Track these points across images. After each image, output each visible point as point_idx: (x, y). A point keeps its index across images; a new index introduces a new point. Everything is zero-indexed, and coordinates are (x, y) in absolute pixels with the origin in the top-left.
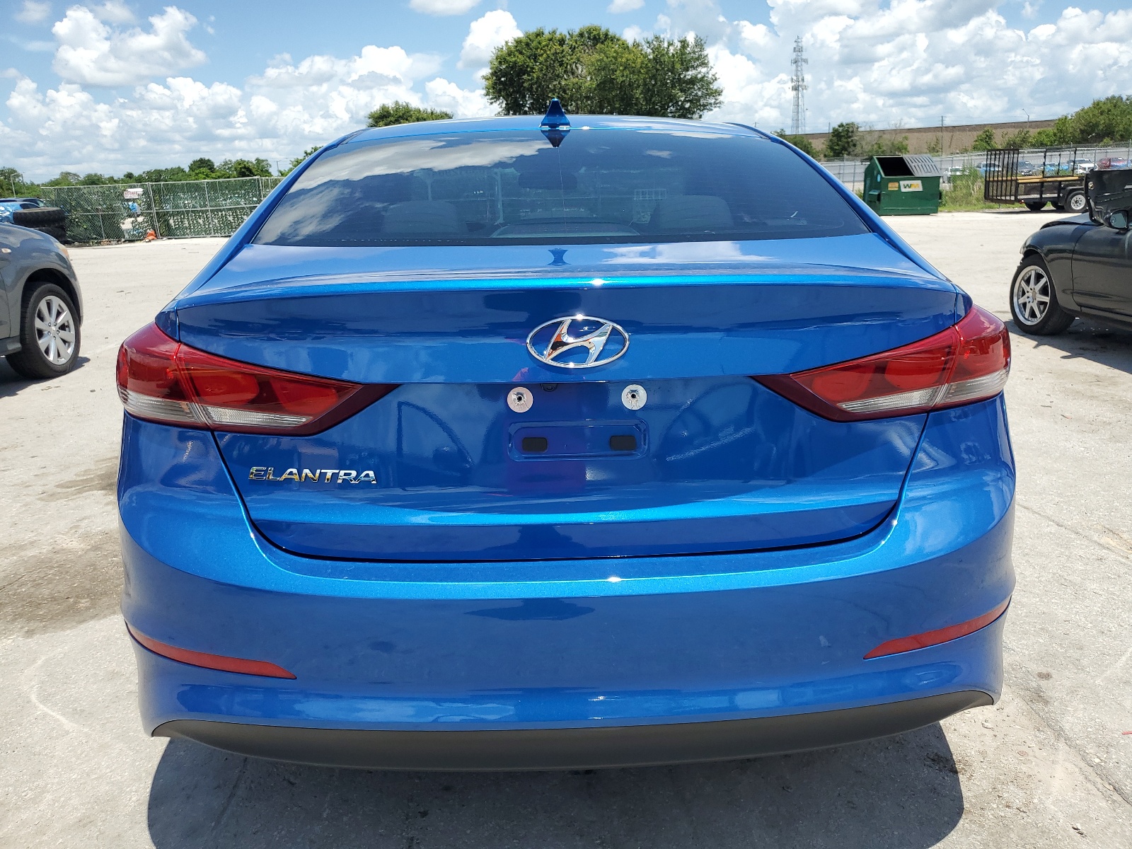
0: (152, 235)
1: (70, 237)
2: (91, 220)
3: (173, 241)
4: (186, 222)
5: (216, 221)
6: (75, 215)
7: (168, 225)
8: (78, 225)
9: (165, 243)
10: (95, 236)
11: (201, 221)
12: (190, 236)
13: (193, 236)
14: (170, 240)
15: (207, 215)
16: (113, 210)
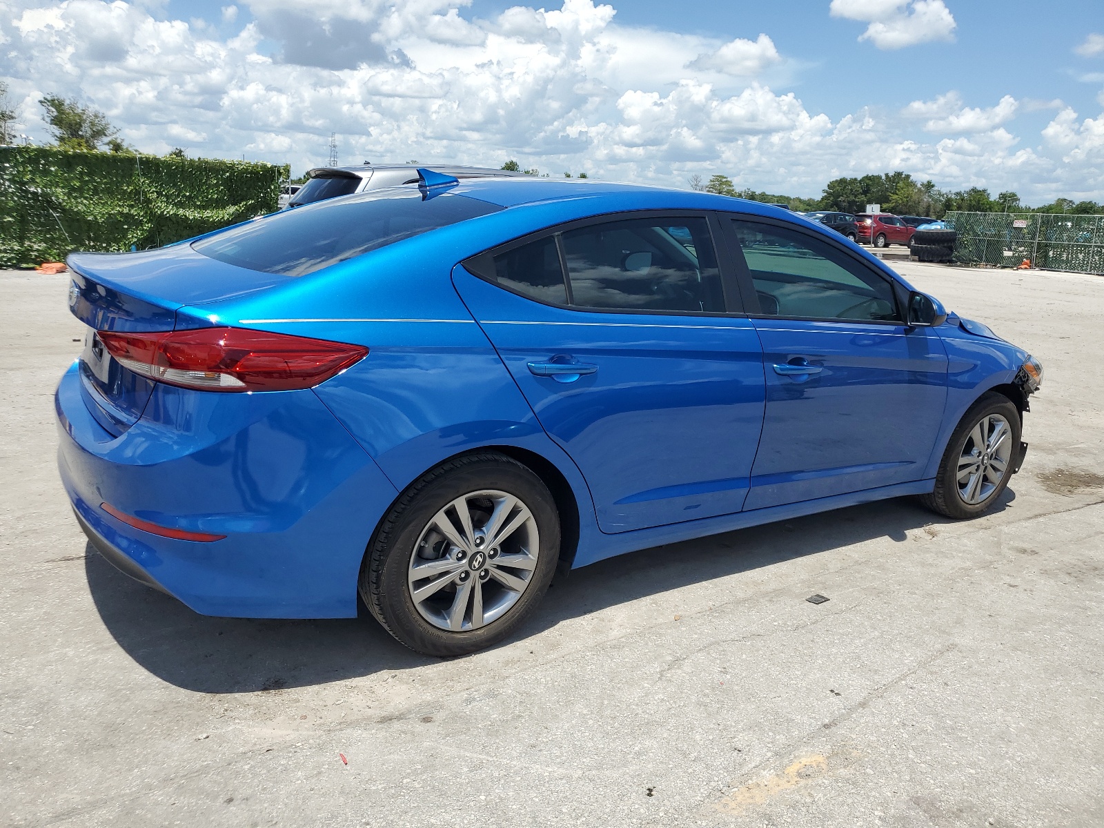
0: (1026, 264)
1: (956, 257)
2: (977, 243)
3: (1045, 273)
4: (1065, 256)
5: (1097, 258)
6: (967, 238)
7: (1046, 256)
8: (965, 247)
9: (1037, 273)
10: (976, 259)
11: (1081, 256)
12: (1064, 270)
13: (1067, 270)
14: (1043, 271)
15: (1089, 251)
16: (1000, 236)
